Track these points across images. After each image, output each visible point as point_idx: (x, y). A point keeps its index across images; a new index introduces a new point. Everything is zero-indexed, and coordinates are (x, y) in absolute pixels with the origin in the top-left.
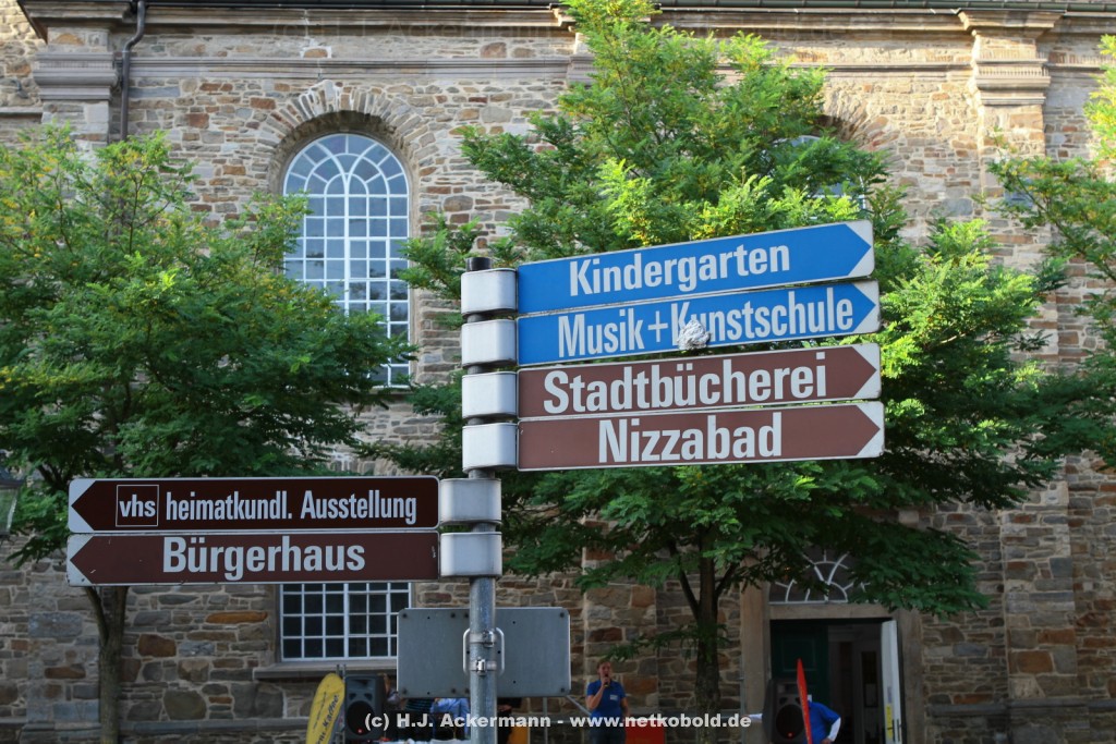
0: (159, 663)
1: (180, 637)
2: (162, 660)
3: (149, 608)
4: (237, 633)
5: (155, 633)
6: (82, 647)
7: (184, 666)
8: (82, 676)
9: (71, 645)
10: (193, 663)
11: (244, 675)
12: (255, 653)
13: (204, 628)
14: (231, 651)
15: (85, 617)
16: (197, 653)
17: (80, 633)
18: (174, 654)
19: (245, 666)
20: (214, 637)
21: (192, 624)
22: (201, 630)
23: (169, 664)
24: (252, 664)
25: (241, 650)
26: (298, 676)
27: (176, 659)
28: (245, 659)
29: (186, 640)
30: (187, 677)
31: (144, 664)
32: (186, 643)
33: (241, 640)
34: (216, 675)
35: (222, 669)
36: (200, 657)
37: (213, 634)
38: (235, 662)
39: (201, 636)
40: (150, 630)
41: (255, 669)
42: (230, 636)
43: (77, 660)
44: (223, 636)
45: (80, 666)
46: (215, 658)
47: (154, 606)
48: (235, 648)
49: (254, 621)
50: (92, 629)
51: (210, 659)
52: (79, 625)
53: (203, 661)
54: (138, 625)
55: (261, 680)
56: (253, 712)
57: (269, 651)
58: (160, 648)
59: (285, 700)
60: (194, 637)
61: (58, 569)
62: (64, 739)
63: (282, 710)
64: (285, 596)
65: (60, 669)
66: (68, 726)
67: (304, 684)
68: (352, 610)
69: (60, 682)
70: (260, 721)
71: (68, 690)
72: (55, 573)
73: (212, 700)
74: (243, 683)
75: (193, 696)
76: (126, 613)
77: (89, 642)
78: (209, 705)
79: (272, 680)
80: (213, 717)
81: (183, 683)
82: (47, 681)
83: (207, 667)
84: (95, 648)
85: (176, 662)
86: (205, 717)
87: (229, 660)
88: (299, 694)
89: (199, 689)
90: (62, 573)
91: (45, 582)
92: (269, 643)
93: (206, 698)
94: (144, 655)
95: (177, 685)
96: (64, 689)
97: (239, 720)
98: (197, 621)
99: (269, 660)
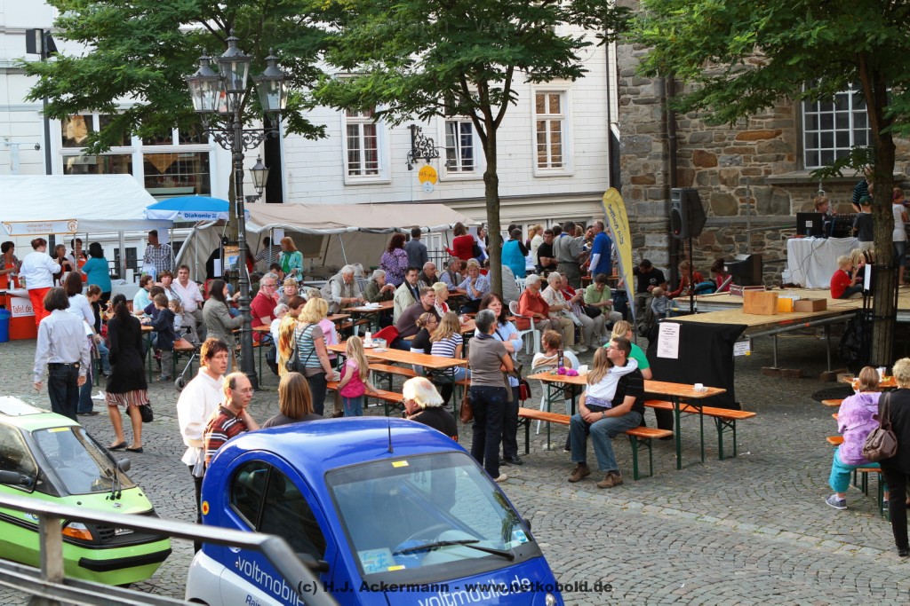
0: (706, 172)
1: (719, 152)
2: (708, 169)
3: (698, 129)
4: (756, 147)
5: (703, 149)
6: (652, 161)
7: (722, 174)
8: (654, 182)
9: (644, 160)
10: (728, 171)
11: (761, 182)
12: (769, 164)
13: (734, 144)
14: (753, 163)
15: (654, 138)
16: (731, 164)
17: (651, 150)
18: (716, 165)
19: (763, 174)
20: (742, 151)
21: (726, 141)
22: (732, 146)
23: (713, 173)
24: (768, 172)
25: (760, 162)
26: (794, 182)
27: (717, 169)
28: (762, 168)
29: (723, 154)
30: (724, 183)
31: (697, 172)
32: (723, 157)
33: (759, 153)
34: (743, 181)
35: (747, 176)
36: (733, 167)
37: (740, 149)
38: (756, 171)
39: (733, 151)
40: (701, 146)
41: (770, 177)
42: (751, 151)
43: (650, 171)
44: (747, 150)
45: (652, 175)
46: (743, 168)
47: (701, 128)
48: (756, 160)
49: (768, 138)
50: (658, 148)
51: (739, 168)
52: (650, 144)
53: (735, 170)
54: (692, 143)
55: (774, 185)
56: (770, 211)
57: (786, 161)
58: (706, 160)
59: (791, 201)
60: (728, 151)
61: (635, 102)
62: (643, 229)
63: (789, 209)
64: (806, 116)
65: (640, 178)
66: (645, 220)
67: (805, 188)
68: (855, 126)
69: (641, 187)
70: (773, 217)
71: (646, 194)
72: (634, 105)
73: (742, 201)
74: (762, 187)
75: (729, 198)
76: (684, 134)
77: (656, 157)
78: (740, 204)
79: (782, 185)
80: (742, 213)
81: (723, 187)
82: (633, 186)
83: (737, 175)
84: (660, 162)
85: (717, 171)
86: (736, 214)
87: (752, 169)
88: (801, 197)
89: (732, 192)
90: (638, 105)
91: (628, 113)
92: (786, 155)
93: (738, 199)
94: (697, 165)
95: (718, 189)
96: (643, 192)
97: (759, 217)
98: (730, 139)
99: (786, 169)
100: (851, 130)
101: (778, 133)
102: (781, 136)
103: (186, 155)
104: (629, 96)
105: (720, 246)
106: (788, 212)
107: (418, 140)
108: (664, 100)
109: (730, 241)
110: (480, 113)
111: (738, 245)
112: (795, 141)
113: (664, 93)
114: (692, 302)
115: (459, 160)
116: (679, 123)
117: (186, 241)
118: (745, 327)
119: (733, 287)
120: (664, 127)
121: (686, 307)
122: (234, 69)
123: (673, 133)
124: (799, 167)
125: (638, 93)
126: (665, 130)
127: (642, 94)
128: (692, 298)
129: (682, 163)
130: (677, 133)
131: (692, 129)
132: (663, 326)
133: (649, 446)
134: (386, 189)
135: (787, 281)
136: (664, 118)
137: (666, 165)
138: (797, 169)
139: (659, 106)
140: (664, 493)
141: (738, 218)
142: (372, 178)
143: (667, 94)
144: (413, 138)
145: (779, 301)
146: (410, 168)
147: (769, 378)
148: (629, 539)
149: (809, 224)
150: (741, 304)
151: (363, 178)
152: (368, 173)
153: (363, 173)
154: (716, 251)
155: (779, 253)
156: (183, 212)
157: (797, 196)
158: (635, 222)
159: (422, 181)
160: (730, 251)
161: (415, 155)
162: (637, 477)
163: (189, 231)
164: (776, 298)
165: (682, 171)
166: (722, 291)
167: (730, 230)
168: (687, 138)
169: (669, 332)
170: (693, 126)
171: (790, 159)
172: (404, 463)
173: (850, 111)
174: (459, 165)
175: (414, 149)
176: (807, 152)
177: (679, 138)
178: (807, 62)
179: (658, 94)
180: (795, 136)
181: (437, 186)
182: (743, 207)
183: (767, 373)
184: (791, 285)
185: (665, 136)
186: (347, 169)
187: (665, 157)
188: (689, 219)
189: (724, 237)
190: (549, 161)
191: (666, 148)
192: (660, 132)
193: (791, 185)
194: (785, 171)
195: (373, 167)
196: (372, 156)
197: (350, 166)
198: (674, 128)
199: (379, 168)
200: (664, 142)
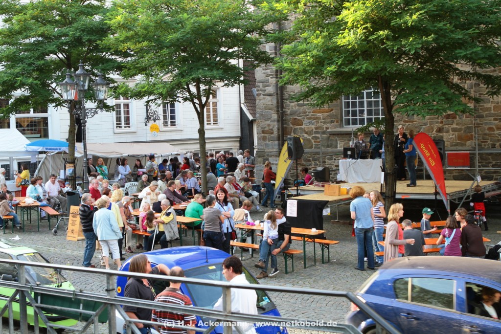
0: (297, 128)
1: (304, 119)
3: (294, 108)
4: (321, 117)
5: (296, 117)
6: (272, 123)
7: (305, 129)
8: (273, 133)
9: (268, 122)
10: (308, 128)
11: (324, 133)
12: (328, 124)
14: (320, 124)
15: (273, 112)
16: (309, 124)
17: (271, 118)
18: (302, 125)
19: (325, 129)
20: (315, 119)
21: (307, 114)
22: (310, 116)
23: (301, 129)
24: (327, 128)
25: (323, 123)
26: (340, 133)
28: (324, 126)
29: (306, 120)
30: (306, 133)
31: (293, 128)
32: (306, 121)
33: (323, 119)
34: (317, 133)
35: (317, 130)
36: (311, 126)
37: (314, 117)
38: (322, 128)
39: (310, 118)
40: (295, 116)
41: (328, 130)
42: (319, 118)
43: (271, 127)
44: (317, 118)
45: (272, 129)
46: (315, 126)
47: (295, 107)
48: (321, 123)
49: (327, 112)
50: (275, 116)
51: (313, 126)
52: (271, 115)
53: (311, 127)
54: (291, 114)
55: (330, 134)
56: (328, 146)
57: (335, 123)
58: (298, 123)
59: (338, 142)
60: (308, 118)
61: (263, 95)
62: (268, 155)
63: (337, 146)
64: (344, 102)
65: (267, 131)
66: (269, 151)
67: (344, 136)
68: (367, 107)
69: (266, 135)
70: (330, 150)
71: (269, 138)
72: (263, 96)
73: (315, 142)
74: (324, 135)
75: (309, 140)
76: (287, 110)
77: (274, 121)
78: (314, 143)
79: (333, 135)
80: (315, 148)
81: (306, 135)
82: (263, 135)
83: (313, 129)
84: (276, 123)
85: (303, 128)
86: (312, 148)
87: (319, 127)
88: (342, 140)
89: (310, 138)
90: (265, 97)
91: (260, 100)
92: (336, 120)
93: (313, 141)
94: (293, 125)
95: (304, 136)
96: (268, 138)
97: (323, 149)
98: (309, 113)
99: (336, 127)
100: (365, 108)
101: (332, 110)
102: (333, 111)
103: (36, 119)
104: (261, 92)
105: (304, 163)
106: (336, 147)
107: (149, 111)
108: (277, 94)
109: (309, 161)
110: (196, 101)
111: (313, 162)
112: (339, 114)
113: (277, 91)
114: (297, 190)
115: (169, 120)
116: (284, 105)
117: (42, 160)
118: (328, 202)
119: (316, 183)
120: (278, 107)
121: (295, 192)
122: (82, 79)
123: (282, 110)
124: (341, 126)
125: (265, 91)
126: (278, 108)
127: (267, 91)
128: (297, 188)
129: (286, 124)
130: (284, 110)
131: (290, 108)
132: (289, 202)
133: (292, 258)
134: (134, 135)
135: (339, 180)
136: (278, 103)
137: (278, 125)
138: (340, 127)
139: (275, 97)
140: (301, 280)
141: (313, 150)
142: (127, 130)
143: (279, 91)
144: (147, 110)
145: (341, 190)
146: (146, 125)
147: (335, 225)
148: (292, 301)
149: (349, 153)
150: (323, 191)
151: (123, 130)
152: (125, 127)
153: (123, 127)
154: (303, 165)
155: (333, 166)
156: (45, 147)
157: (341, 140)
158: (264, 152)
159: (152, 131)
160: (309, 165)
161: (148, 119)
162: (287, 273)
163: (44, 156)
164: (340, 188)
165: (286, 128)
166: (310, 184)
167: (309, 155)
168: (289, 112)
169: (292, 204)
170: (291, 106)
171: (337, 122)
172: (214, 267)
173: (365, 100)
174: (169, 123)
175: (147, 116)
176: (345, 119)
177: (285, 112)
178: (359, 80)
179: (275, 91)
180: (339, 111)
181: (159, 134)
182: (315, 145)
183: (333, 223)
184: (341, 182)
185: (278, 111)
186: (115, 125)
187: (278, 121)
188: (296, 151)
189: (306, 159)
190: (212, 122)
191: (278, 117)
192: (276, 109)
193: (338, 134)
194: (335, 128)
195: (128, 124)
196: (127, 119)
197: (117, 124)
198: (282, 107)
199: (131, 125)
200: (278, 114)
